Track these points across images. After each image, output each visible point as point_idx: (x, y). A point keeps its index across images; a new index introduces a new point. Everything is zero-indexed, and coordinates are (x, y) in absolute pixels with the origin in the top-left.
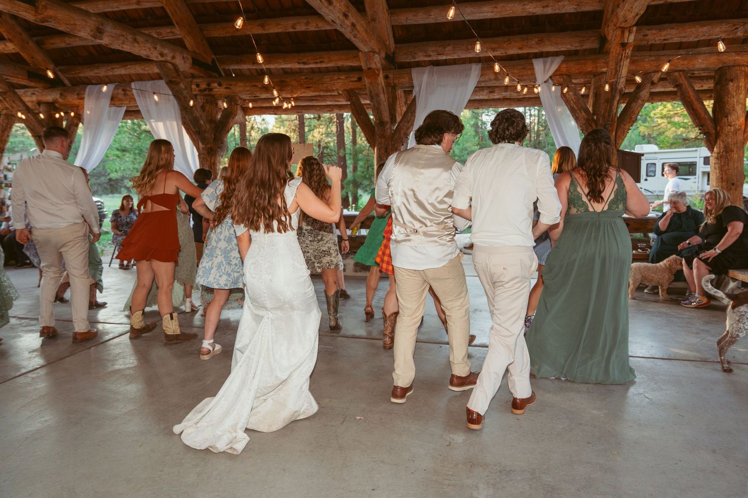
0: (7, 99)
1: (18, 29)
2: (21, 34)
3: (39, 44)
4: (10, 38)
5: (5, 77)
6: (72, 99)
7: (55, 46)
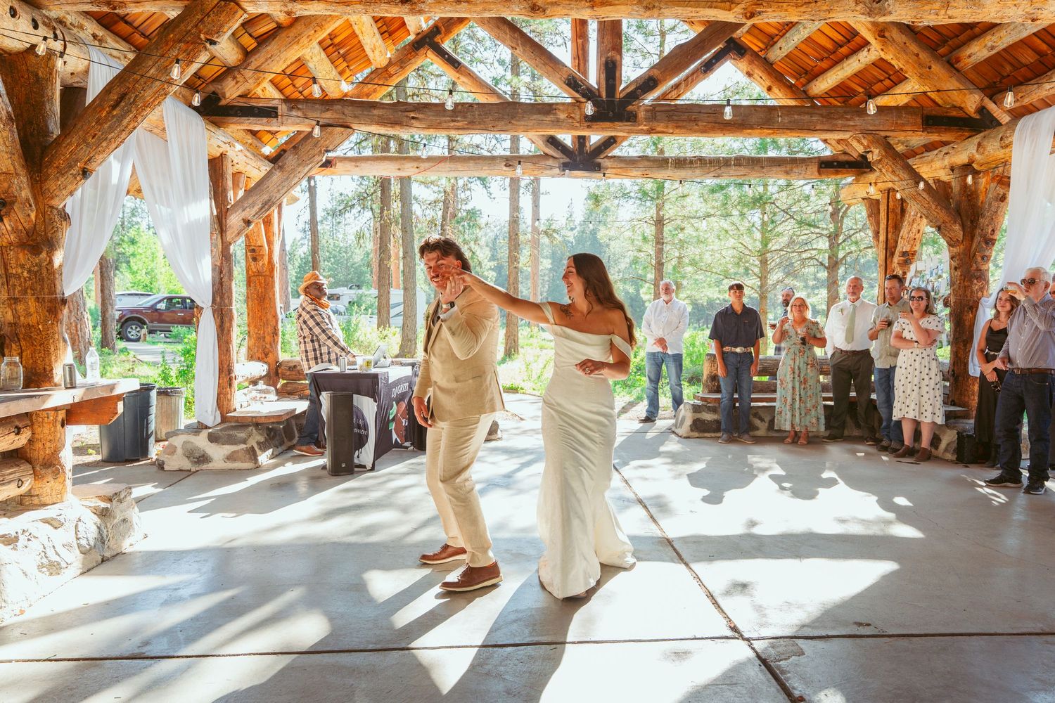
0: (884, 170)
1: (914, 48)
2: (917, 55)
3: (952, 64)
4: (902, 66)
5: (883, 134)
6: (993, 149)
7: (974, 60)
